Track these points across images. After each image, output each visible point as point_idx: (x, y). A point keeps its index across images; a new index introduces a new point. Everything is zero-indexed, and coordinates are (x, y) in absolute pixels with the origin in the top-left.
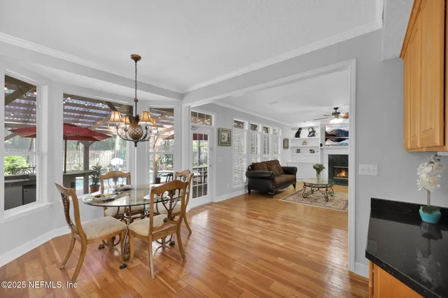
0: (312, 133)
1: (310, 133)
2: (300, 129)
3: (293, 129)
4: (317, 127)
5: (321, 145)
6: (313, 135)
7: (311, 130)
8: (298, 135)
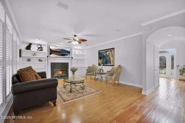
0: (41, 49)
1: (39, 48)
2: (30, 44)
3: (23, 43)
4: (45, 45)
5: (48, 57)
6: (42, 50)
7: (39, 46)
8: (29, 48)
